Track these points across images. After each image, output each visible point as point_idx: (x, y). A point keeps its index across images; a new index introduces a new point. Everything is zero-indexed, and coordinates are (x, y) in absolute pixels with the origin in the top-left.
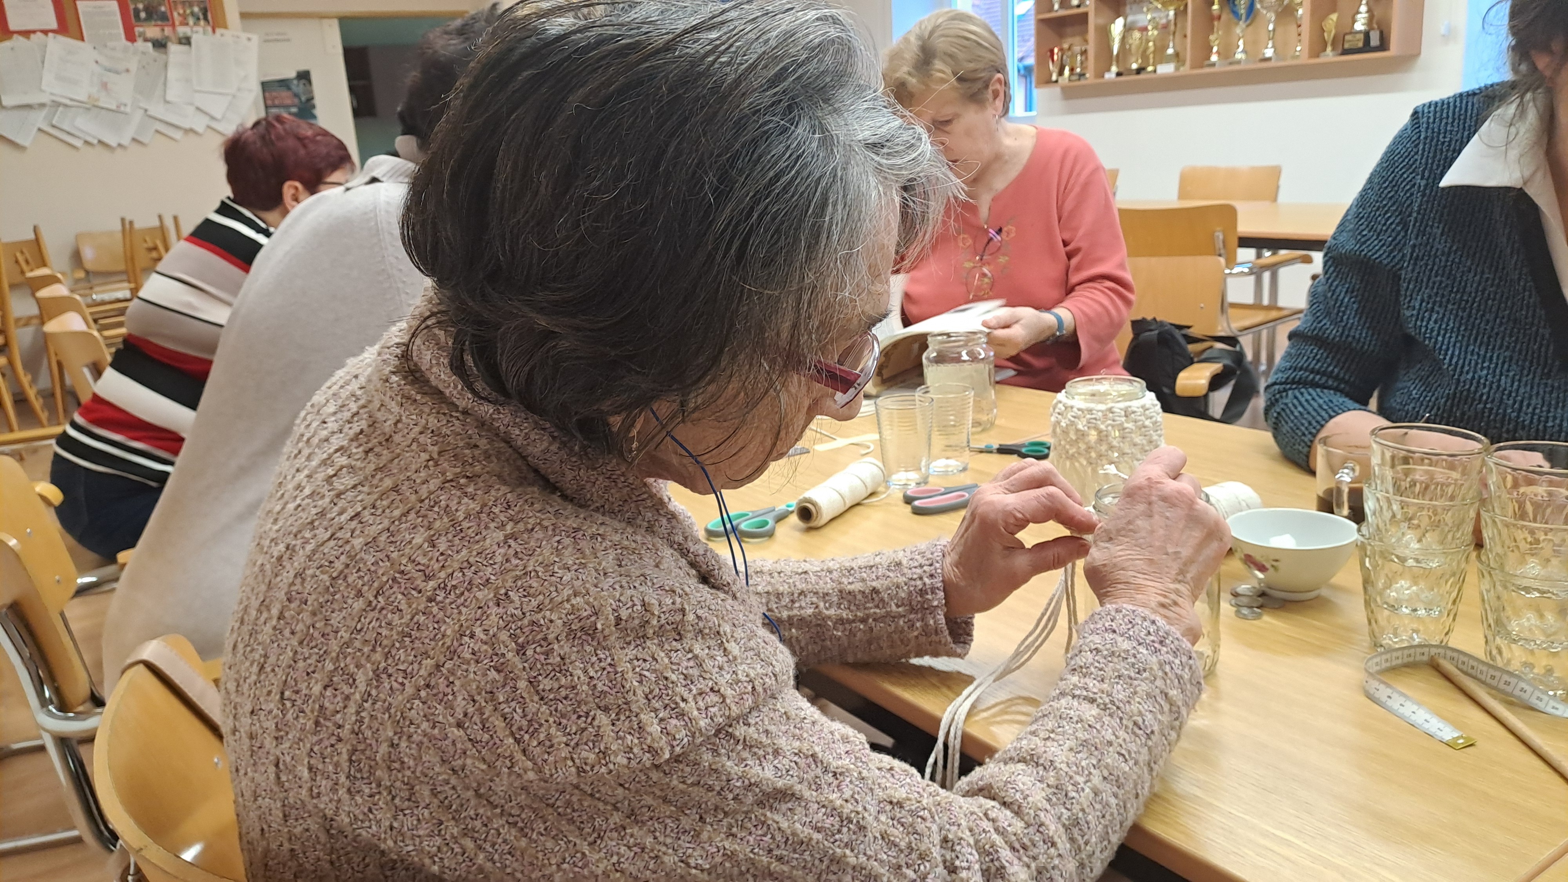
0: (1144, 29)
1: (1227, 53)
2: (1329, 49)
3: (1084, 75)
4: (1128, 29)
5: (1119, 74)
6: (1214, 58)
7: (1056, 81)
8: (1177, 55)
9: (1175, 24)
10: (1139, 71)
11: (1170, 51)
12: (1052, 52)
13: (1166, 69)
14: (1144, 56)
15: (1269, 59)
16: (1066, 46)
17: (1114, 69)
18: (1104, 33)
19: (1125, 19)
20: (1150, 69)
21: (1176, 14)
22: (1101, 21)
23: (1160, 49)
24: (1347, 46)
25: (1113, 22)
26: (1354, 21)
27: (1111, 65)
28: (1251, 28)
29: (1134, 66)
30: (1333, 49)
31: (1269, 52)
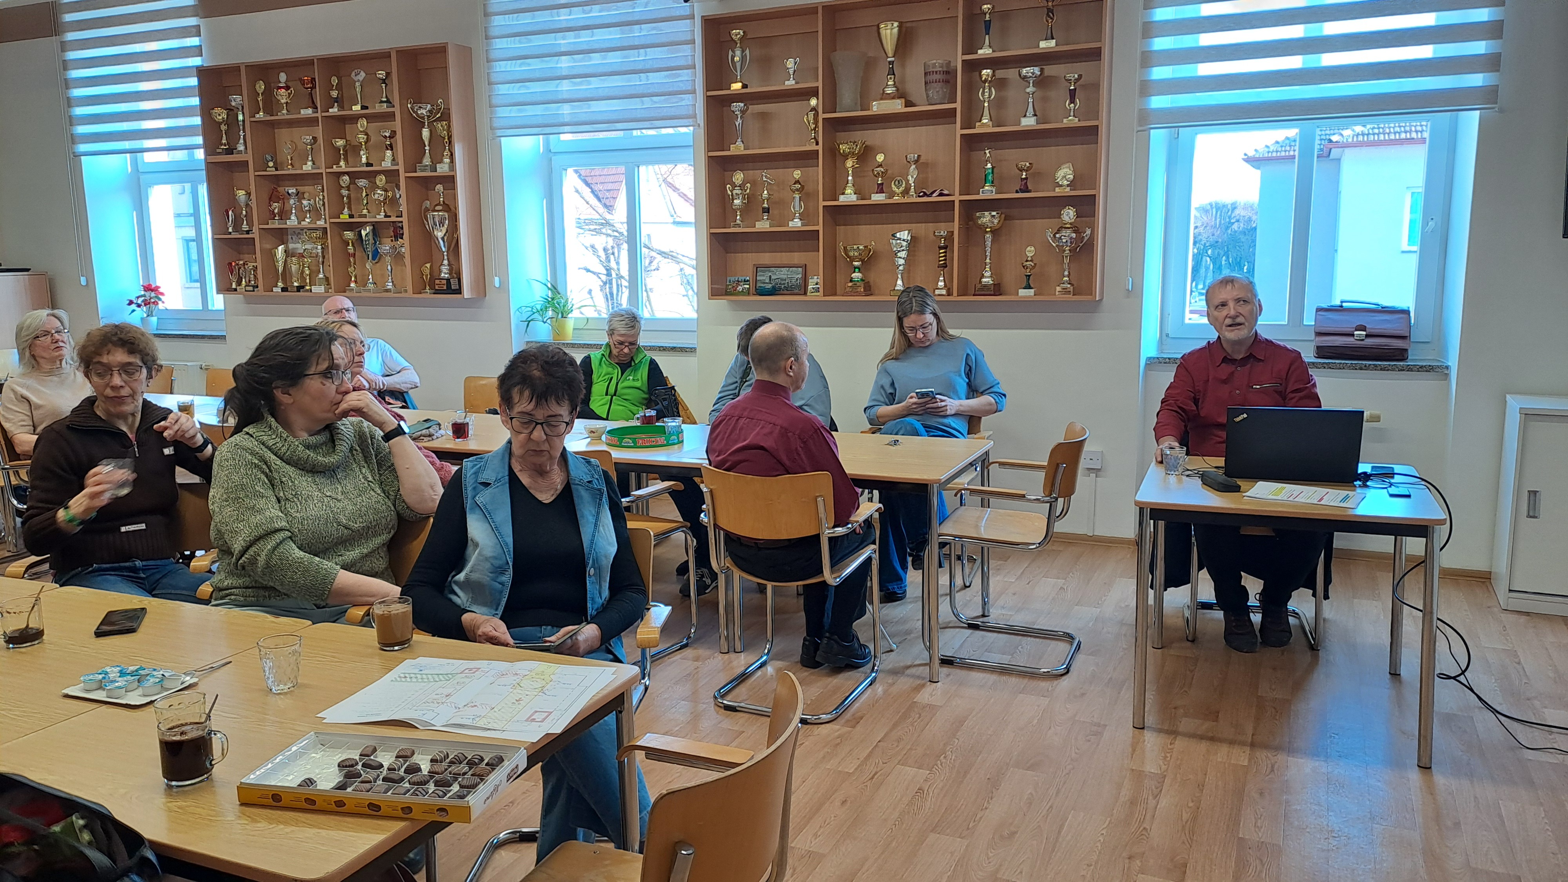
3: (257, 287)
5: (284, 290)
7: (235, 290)
9: (324, 257)
10: (299, 289)
11: (321, 276)
12: (231, 264)
13: (319, 289)
15: (388, 291)
16: (241, 262)
18: (270, 256)
19: (287, 247)
22: (268, 246)
23: (314, 274)
25: (277, 248)
26: (440, 272)
27: (278, 282)
28: (378, 264)
29: (296, 284)
31: (390, 285)
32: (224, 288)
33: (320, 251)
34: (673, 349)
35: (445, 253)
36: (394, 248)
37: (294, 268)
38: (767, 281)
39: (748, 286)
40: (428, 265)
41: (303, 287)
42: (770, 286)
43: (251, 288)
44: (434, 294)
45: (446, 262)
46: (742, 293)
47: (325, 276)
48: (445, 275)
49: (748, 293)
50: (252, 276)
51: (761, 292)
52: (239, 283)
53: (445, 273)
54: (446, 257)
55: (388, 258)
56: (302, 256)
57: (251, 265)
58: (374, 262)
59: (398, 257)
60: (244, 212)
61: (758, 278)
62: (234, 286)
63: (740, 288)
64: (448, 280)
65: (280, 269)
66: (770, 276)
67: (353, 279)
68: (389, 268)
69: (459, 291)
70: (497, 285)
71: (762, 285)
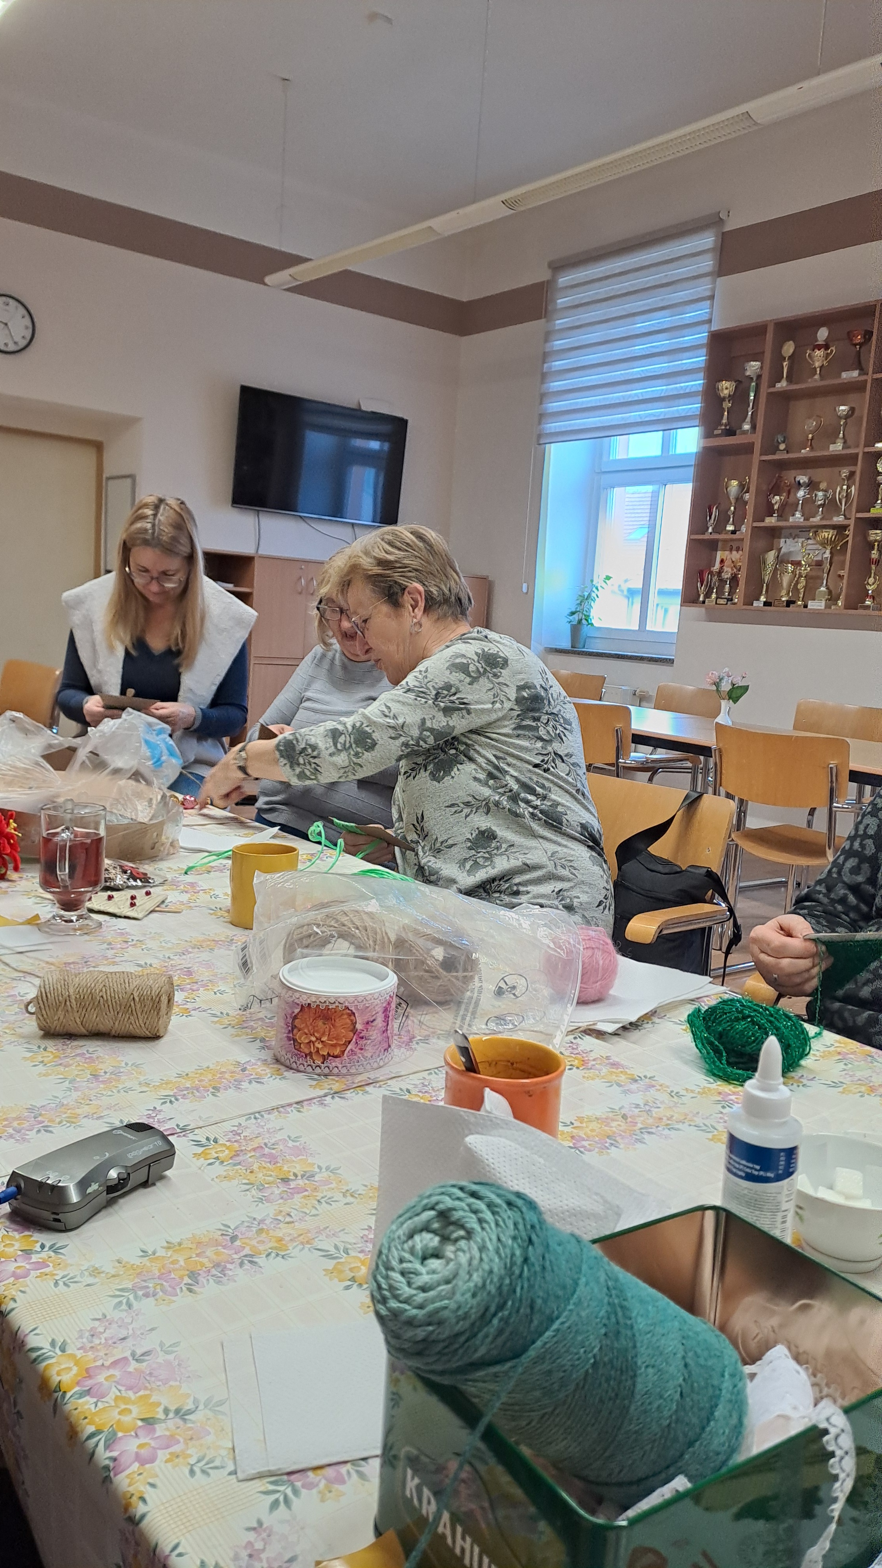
0: (797, 564)
4: (781, 560)
17: (763, 599)
60: (732, 508)
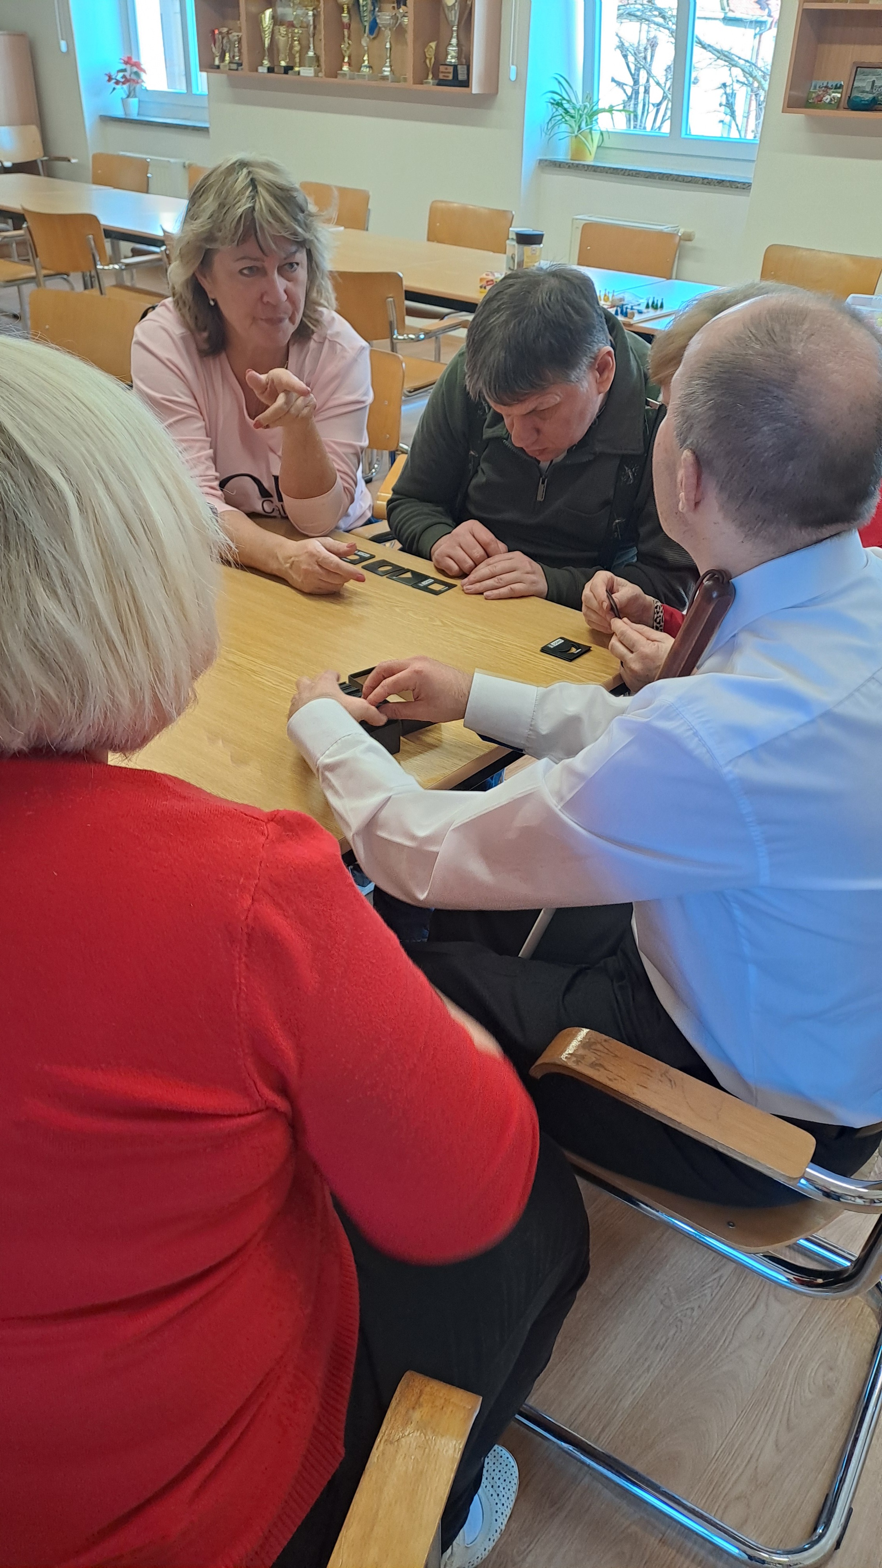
1: (356, 66)
2: (430, 76)
6: (345, 68)
7: (218, 67)
8: (317, 58)
9: (315, 28)
11: (311, 54)
12: (213, 32)
13: (307, 72)
14: (291, 56)
16: (225, 30)
18: (256, 21)
20: (297, 69)
21: (314, 15)
23: (304, 49)
24: (441, 76)
25: (263, 12)
26: (447, 54)
27: (263, 59)
30: (434, 77)
32: (207, 65)
33: (311, 19)
34: (721, 183)
35: (455, 28)
36: (395, 18)
37: (282, 41)
38: (868, 89)
39: (839, 95)
40: (433, 45)
41: (292, 68)
42: (868, 97)
43: (234, 66)
44: (438, 84)
45: (454, 41)
46: (830, 106)
47: (315, 54)
48: (451, 59)
49: (836, 105)
50: (236, 50)
51: (855, 105)
52: (222, 59)
53: (452, 57)
54: (455, 34)
55: (388, 33)
56: (291, 25)
57: (234, 36)
58: (372, 37)
59: (399, 31)
61: (856, 84)
62: (217, 62)
63: (827, 99)
64: (455, 67)
65: (267, 42)
66: (874, 82)
67: (346, 60)
68: (388, 46)
69: (466, 84)
70: (513, 77)
71: (859, 95)
